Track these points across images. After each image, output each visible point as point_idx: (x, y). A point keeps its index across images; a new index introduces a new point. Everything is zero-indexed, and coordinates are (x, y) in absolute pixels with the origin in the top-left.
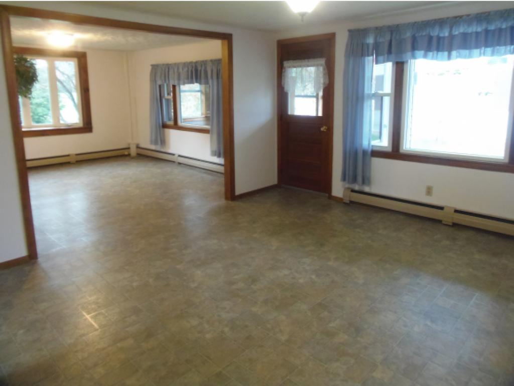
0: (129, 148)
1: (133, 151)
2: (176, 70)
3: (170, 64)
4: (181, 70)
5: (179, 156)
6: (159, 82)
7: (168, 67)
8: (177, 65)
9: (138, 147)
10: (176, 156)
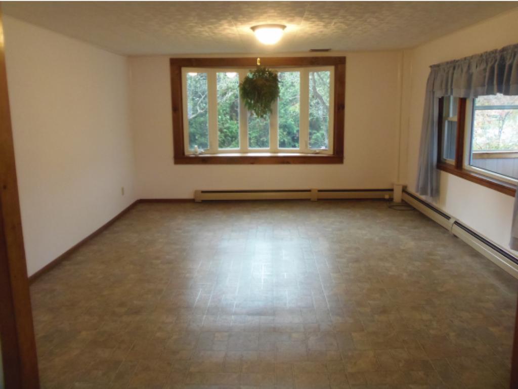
0: (392, 190)
1: (397, 196)
2: (465, 69)
3: (457, 61)
4: (474, 70)
5: (457, 223)
6: (439, 94)
7: (454, 65)
8: (468, 61)
9: (404, 190)
10: (452, 221)
